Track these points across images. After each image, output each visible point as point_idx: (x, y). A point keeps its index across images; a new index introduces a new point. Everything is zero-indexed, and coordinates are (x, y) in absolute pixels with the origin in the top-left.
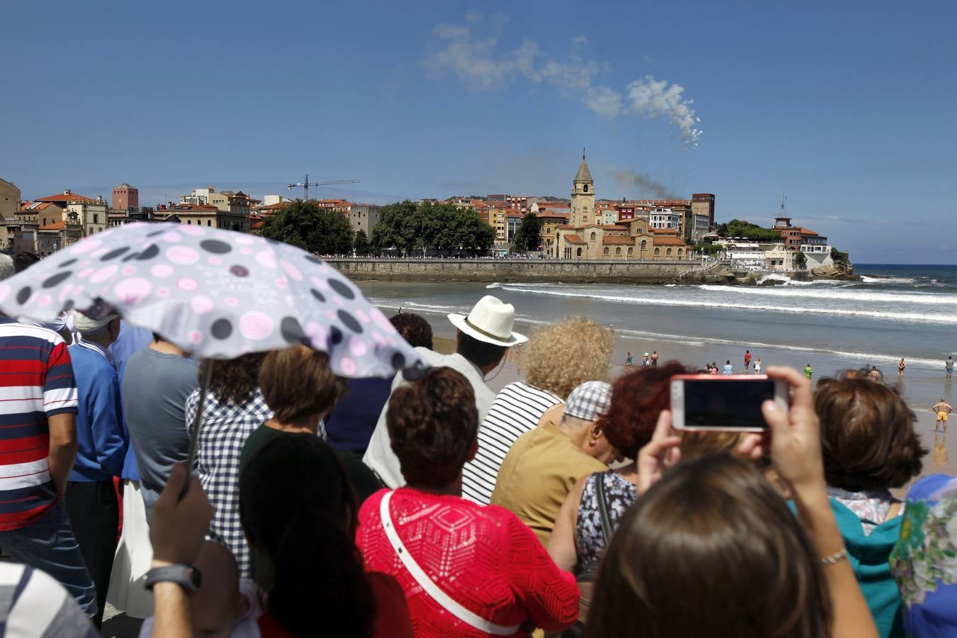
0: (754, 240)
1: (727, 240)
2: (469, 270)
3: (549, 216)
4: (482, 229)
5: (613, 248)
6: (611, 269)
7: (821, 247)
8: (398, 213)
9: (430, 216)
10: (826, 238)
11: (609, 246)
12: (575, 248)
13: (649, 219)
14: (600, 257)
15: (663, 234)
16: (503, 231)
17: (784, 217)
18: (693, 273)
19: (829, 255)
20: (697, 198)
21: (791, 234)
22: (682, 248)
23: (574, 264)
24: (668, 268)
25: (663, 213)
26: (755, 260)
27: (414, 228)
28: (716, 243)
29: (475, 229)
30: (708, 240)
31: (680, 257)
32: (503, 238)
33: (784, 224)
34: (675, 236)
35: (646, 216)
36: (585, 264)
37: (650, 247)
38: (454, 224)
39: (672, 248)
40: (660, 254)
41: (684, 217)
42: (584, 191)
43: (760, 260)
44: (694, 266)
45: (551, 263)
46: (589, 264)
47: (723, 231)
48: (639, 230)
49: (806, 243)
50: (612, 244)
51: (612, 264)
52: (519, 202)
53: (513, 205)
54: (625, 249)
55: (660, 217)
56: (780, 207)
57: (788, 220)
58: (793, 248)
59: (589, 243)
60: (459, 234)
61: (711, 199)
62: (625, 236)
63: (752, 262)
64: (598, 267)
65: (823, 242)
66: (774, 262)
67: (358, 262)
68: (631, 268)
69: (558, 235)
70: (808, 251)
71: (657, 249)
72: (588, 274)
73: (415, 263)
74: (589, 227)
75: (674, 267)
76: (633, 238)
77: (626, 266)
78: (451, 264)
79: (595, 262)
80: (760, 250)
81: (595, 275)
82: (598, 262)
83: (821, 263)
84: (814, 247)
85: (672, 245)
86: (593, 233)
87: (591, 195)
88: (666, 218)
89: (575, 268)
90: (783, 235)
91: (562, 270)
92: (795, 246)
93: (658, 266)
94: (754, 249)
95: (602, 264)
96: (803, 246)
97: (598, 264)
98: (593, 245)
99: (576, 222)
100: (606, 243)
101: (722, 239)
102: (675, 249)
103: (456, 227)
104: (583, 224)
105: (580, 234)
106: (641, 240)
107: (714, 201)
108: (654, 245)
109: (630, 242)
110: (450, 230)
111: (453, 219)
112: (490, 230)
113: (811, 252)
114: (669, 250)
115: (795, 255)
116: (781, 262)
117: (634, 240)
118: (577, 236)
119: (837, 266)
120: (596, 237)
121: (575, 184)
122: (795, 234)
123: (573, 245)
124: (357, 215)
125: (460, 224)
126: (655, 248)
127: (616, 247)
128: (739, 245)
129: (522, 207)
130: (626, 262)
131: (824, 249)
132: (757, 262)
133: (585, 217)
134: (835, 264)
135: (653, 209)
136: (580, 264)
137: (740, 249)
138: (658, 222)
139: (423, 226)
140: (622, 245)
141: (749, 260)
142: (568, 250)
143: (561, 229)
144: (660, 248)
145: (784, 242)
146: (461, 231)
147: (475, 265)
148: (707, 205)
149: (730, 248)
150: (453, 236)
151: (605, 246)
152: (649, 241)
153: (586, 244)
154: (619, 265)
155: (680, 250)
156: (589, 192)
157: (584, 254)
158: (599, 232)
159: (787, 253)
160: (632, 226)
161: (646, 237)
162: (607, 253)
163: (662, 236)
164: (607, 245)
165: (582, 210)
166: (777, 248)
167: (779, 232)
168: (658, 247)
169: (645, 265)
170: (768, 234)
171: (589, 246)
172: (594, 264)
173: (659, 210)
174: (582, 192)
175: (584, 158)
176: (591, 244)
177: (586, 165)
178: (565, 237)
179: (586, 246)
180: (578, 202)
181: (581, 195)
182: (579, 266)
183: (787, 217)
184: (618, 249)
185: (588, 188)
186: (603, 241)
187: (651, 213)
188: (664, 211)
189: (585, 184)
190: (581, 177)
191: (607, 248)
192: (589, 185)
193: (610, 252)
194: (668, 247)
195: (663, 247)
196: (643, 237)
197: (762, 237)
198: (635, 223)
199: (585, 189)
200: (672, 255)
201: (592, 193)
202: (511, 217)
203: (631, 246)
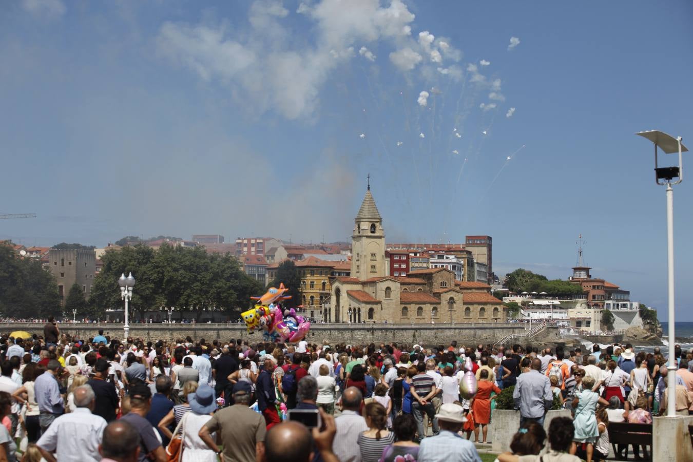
0: (553, 296)
1: (521, 295)
3: (312, 265)
5: (413, 308)
6: (414, 336)
7: (627, 303)
8: (130, 260)
9: (175, 265)
10: (628, 293)
11: (407, 306)
12: (365, 309)
14: (398, 320)
17: (583, 266)
18: (516, 339)
19: (637, 315)
20: (472, 240)
21: (594, 287)
22: (498, 307)
23: (368, 330)
24: (485, 334)
25: (445, 260)
27: (153, 282)
28: (508, 300)
31: (497, 320)
33: (582, 275)
34: (486, 291)
36: (381, 329)
37: (459, 307)
38: (209, 276)
39: (485, 307)
40: (471, 315)
42: (372, 232)
43: (563, 320)
44: (517, 331)
45: (338, 329)
46: (387, 330)
48: (443, 284)
49: (609, 299)
50: (412, 303)
51: (416, 329)
52: (253, 245)
53: (245, 249)
54: (428, 308)
56: (577, 254)
57: (587, 270)
58: (597, 306)
59: (383, 301)
60: (214, 290)
62: (426, 292)
64: (399, 334)
65: (626, 297)
66: (579, 323)
67: (79, 329)
68: (439, 334)
69: (338, 292)
70: (614, 308)
71: (468, 309)
73: (157, 330)
74: (383, 280)
75: (492, 331)
76: (438, 295)
77: (433, 331)
79: (395, 327)
80: (561, 308)
82: (397, 327)
83: (629, 323)
84: (620, 303)
85: (485, 304)
86: (388, 289)
87: (380, 237)
88: (450, 267)
89: (369, 336)
90: (585, 290)
91: (352, 338)
92: (599, 303)
93: (472, 331)
94: (554, 307)
95: (402, 329)
96: (607, 302)
97: (398, 329)
98: (388, 304)
99: (360, 275)
100: (404, 301)
101: (514, 295)
102: (490, 309)
103: (212, 280)
104: (371, 276)
105: (369, 289)
106: (447, 296)
107: (491, 245)
108: (464, 304)
109: (433, 300)
110: (203, 284)
113: (617, 310)
114: (482, 309)
115: (601, 314)
116: (588, 324)
118: (364, 292)
119: (647, 327)
120: (392, 294)
121: (358, 222)
122: (598, 287)
123: (363, 305)
124: (59, 263)
125: (216, 277)
126: (466, 306)
128: (537, 302)
129: (258, 252)
130: (433, 326)
131: (631, 306)
132: (561, 324)
133: (373, 267)
134: (645, 324)
135: (432, 255)
136: (375, 329)
137: (539, 307)
139: (166, 279)
140: (424, 303)
142: (356, 312)
143: (344, 283)
144: (471, 308)
145: (587, 298)
146: (217, 285)
148: (485, 250)
149: (526, 305)
150: (208, 292)
151: (403, 306)
152: (458, 298)
153: (380, 303)
154: (425, 331)
155: (496, 309)
156: (376, 234)
157: (376, 316)
158: (396, 287)
159: (595, 312)
160: (435, 279)
161: (454, 293)
162: (406, 315)
163: (469, 291)
164: (405, 303)
165: (369, 257)
166: (579, 305)
167: (581, 284)
168: (469, 306)
169: (457, 331)
170: (569, 287)
171: (383, 305)
172: (392, 329)
173: (441, 257)
174: (370, 234)
175: (369, 188)
176: (386, 302)
177: (372, 198)
178: (349, 294)
179: (379, 306)
180: (367, 246)
181: (368, 237)
182: (373, 332)
183: (586, 267)
184: (420, 309)
185: (377, 229)
186: (401, 299)
187: (430, 261)
188: (447, 258)
189: (371, 223)
190: (366, 214)
191: (405, 308)
192: (377, 225)
193: (409, 313)
194: (481, 306)
195: (475, 306)
196: (450, 293)
197: (563, 291)
198: (438, 274)
199: (373, 230)
200: (485, 316)
201: (381, 235)
202: (251, 266)
203: (435, 306)
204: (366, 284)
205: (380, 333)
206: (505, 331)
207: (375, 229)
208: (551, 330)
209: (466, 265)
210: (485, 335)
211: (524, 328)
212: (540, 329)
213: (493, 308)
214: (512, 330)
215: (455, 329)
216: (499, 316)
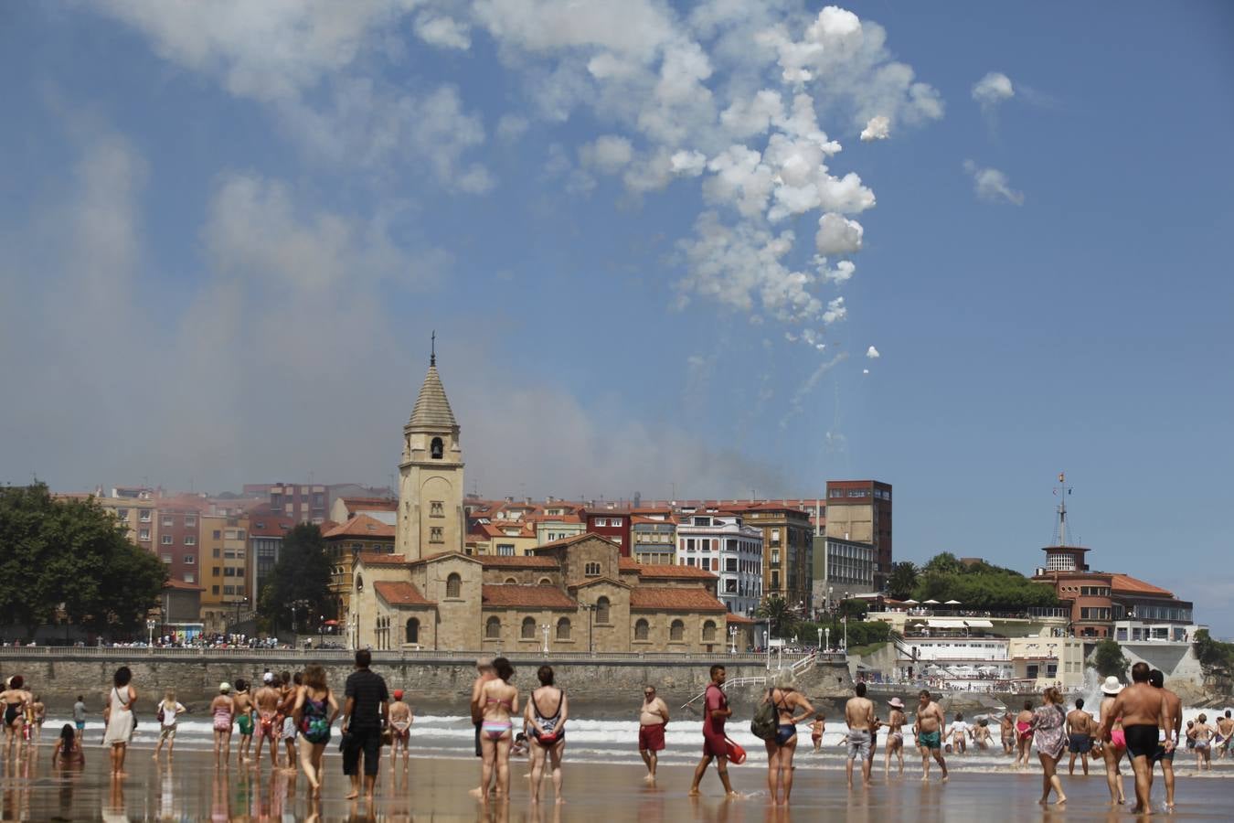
0: (979, 610)
1: (904, 608)
2: (80, 682)
3: (356, 532)
4: (120, 562)
5: (512, 621)
7: (1169, 627)
10: (1189, 606)
11: (500, 615)
12: (399, 619)
13: (673, 546)
14: (476, 645)
15: (665, 580)
16: (240, 581)
17: (1069, 545)
18: (743, 690)
19: (1191, 650)
20: (843, 492)
21: (1084, 590)
22: (714, 618)
23: (393, 665)
25: (712, 529)
26: (978, 663)
28: (874, 617)
29: (94, 560)
30: (855, 609)
31: (710, 647)
32: (240, 599)
33: (1066, 565)
34: (701, 586)
35: (665, 539)
36: (423, 664)
37: (620, 614)
38: (38, 545)
39: (686, 619)
40: (651, 636)
41: (784, 545)
42: (435, 456)
43: (993, 662)
44: (746, 671)
46: (437, 664)
47: (900, 584)
48: (592, 569)
49: (1126, 618)
50: (511, 608)
52: (304, 499)
53: (289, 506)
54: (547, 624)
55: (706, 543)
57: (1078, 555)
58: (1090, 631)
59: (441, 605)
60: (47, 575)
61: (879, 497)
62: (556, 586)
63: (970, 670)
64: (461, 676)
65: (1182, 615)
66: (1032, 671)
68: (561, 676)
69: (360, 582)
70: (1134, 638)
71: (642, 623)
72: (434, 693)
74: (440, 559)
75: (686, 671)
76: (573, 591)
78: (23, 664)
79: (455, 658)
80: (997, 636)
81: (454, 696)
84: (1152, 627)
85: (685, 612)
86: (454, 577)
87: (452, 467)
88: (723, 542)
90: (1064, 595)
92: (1096, 625)
93: (639, 671)
94: (979, 633)
96: (1119, 624)
97: (463, 663)
98: (454, 611)
99: (407, 549)
100: (491, 604)
101: (893, 607)
102: (694, 623)
104: (431, 551)
105: (418, 579)
106: (592, 595)
107: (890, 503)
108: (633, 611)
109: (564, 602)
110: (24, 563)
111: (34, 530)
112: (145, 566)
113: (1137, 643)
114: (678, 624)
115: (1095, 652)
116: (1052, 671)
117: (575, 595)
118: (410, 584)
119: (1212, 680)
120: (463, 588)
121: (408, 435)
122: (1094, 590)
123: (395, 611)
125: (56, 547)
126: (636, 618)
127: (523, 616)
128: (935, 622)
131: (1179, 634)
132: (987, 670)
133: (436, 531)
134: (1207, 675)
135: (685, 519)
136: (411, 663)
137: (935, 632)
138: (699, 555)
140: (539, 609)
141: (961, 663)
142: (382, 625)
143: (367, 565)
144: (651, 620)
145: (1068, 615)
146: (56, 565)
147: (96, 667)
148: (867, 512)
149: (912, 631)
150: (33, 580)
151: (490, 614)
152: (620, 598)
153: (434, 607)
154: (526, 669)
155: (710, 624)
156: (445, 460)
157: (425, 636)
158: (471, 574)
159: (1068, 645)
160: (572, 558)
161: (610, 587)
162: (497, 635)
163: (662, 586)
164: (494, 609)
165: (427, 511)
166: (1047, 630)
167: (1055, 585)
168: (646, 617)
169: (603, 668)
170: (1020, 590)
171: (442, 614)
172: (449, 663)
173: (702, 521)
174: (428, 460)
175: (433, 362)
176: (448, 606)
177: (438, 383)
178: (379, 588)
179: (431, 615)
180: (416, 488)
181: (424, 466)
182: (404, 669)
183: (1076, 545)
184: (529, 622)
185: (445, 449)
186: (484, 599)
187: (678, 530)
188: (717, 523)
189: (431, 438)
190: (423, 418)
191: (494, 620)
192: (447, 440)
193: (504, 631)
194: (673, 618)
195: (661, 616)
196: (600, 586)
197: (1001, 599)
198: (581, 547)
199: (436, 451)
200: (685, 639)
201: (455, 462)
202: (264, 540)
203: (564, 615)
204: (415, 567)
205: (420, 672)
207: (441, 450)
208: (828, 669)
209: (785, 541)
210: (669, 679)
211: (764, 665)
212: (802, 668)
213: (703, 622)
214: (735, 668)
215: (598, 664)
216: (717, 640)
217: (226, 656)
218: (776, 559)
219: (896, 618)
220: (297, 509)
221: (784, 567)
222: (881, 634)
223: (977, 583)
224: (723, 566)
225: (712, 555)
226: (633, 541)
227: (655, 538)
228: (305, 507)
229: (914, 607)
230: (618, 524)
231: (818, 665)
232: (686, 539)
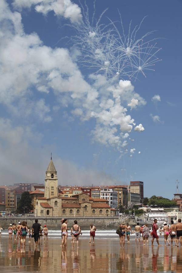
0: (161, 207)
1: (146, 207)
3: (36, 193)
5: (68, 210)
12: (45, 210)
13: (100, 195)
14: (61, 215)
15: (98, 202)
16: (13, 203)
17: (179, 193)
18: (114, 223)
20: (133, 184)
22: (108, 209)
23: (44, 219)
25: (107, 191)
26: (161, 217)
28: (140, 208)
30: (136, 207)
31: (107, 215)
32: (13, 206)
33: (178, 197)
34: (105, 203)
35: (98, 194)
36: (50, 219)
37: (89, 208)
39: (102, 209)
40: (96, 213)
41: (122, 194)
42: (52, 178)
43: (164, 217)
44: (115, 220)
46: (53, 219)
47: (145, 202)
48: (84, 200)
50: (68, 208)
52: (26, 186)
54: (75, 210)
55: (106, 194)
56: (176, 188)
57: (181, 195)
59: (54, 207)
61: (141, 185)
62: (76, 203)
63: (160, 219)
69: (37, 203)
71: (94, 210)
72: (52, 225)
74: (53, 198)
75: (103, 220)
76: (80, 204)
80: (165, 212)
81: (56, 225)
82: (58, 218)
85: (102, 208)
86: (56, 202)
87: (55, 180)
88: (110, 194)
89: (45, 222)
90: (178, 204)
93: (93, 220)
94: (161, 211)
97: (58, 219)
99: (47, 196)
101: (144, 206)
102: (104, 210)
104: (51, 196)
105: (49, 202)
106: (84, 205)
107: (143, 186)
108: (92, 208)
109: (78, 206)
114: (101, 210)
117: (80, 205)
120: (58, 204)
121: (47, 173)
123: (44, 209)
126: (93, 209)
128: (152, 209)
130: (75, 218)
132: (163, 219)
133: (52, 192)
135: (102, 189)
136: (48, 219)
138: (105, 197)
140: (73, 208)
141: (158, 217)
142: (42, 211)
143: (39, 199)
144: (95, 210)
145: (179, 207)
148: (138, 187)
149: (148, 211)
151: (63, 209)
152: (89, 205)
153: (52, 208)
154: (71, 220)
155: (107, 210)
156: (54, 178)
157: (50, 214)
158: (59, 201)
159: (179, 213)
160: (80, 198)
161: (87, 203)
162: (65, 213)
163: (98, 203)
164: (64, 208)
165: (50, 189)
166: (175, 211)
167: (176, 202)
168: (95, 209)
169: (86, 220)
170: (169, 203)
171: (54, 209)
172: (55, 219)
173: (106, 190)
174: (51, 178)
176: (55, 207)
177: (52, 163)
178: (41, 204)
179: (52, 209)
180: (48, 184)
181: (50, 180)
182: (46, 220)
183: (180, 193)
184: (71, 210)
185: (54, 176)
186: (62, 206)
187: (101, 192)
188: (108, 190)
189: (51, 174)
190: (49, 170)
191: (64, 210)
192: (54, 174)
193: (66, 212)
194: (100, 209)
195: (97, 209)
196: (85, 203)
197: (166, 204)
198: (81, 195)
199: (52, 176)
200: (102, 214)
201: (56, 179)
202: (18, 195)
203: (78, 209)
204: (49, 200)
205: (50, 221)
206: (109, 220)
207: (53, 176)
208: (131, 219)
209: (122, 193)
210: (99, 222)
211: (118, 218)
212: (126, 219)
213: (106, 210)
214: (112, 219)
215: (85, 219)
216: (109, 214)
217: (11, 218)
218: (120, 197)
219: (145, 209)
220: (25, 188)
221: (122, 199)
222: (142, 212)
223: (161, 201)
224: (110, 199)
225: (108, 196)
226: (92, 194)
227: (96, 193)
228: (26, 188)
229: (148, 206)
230: (89, 191)
231: (129, 218)
232: (102, 193)
